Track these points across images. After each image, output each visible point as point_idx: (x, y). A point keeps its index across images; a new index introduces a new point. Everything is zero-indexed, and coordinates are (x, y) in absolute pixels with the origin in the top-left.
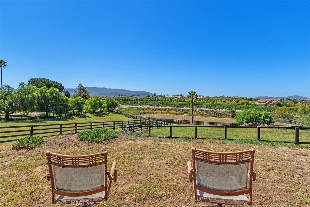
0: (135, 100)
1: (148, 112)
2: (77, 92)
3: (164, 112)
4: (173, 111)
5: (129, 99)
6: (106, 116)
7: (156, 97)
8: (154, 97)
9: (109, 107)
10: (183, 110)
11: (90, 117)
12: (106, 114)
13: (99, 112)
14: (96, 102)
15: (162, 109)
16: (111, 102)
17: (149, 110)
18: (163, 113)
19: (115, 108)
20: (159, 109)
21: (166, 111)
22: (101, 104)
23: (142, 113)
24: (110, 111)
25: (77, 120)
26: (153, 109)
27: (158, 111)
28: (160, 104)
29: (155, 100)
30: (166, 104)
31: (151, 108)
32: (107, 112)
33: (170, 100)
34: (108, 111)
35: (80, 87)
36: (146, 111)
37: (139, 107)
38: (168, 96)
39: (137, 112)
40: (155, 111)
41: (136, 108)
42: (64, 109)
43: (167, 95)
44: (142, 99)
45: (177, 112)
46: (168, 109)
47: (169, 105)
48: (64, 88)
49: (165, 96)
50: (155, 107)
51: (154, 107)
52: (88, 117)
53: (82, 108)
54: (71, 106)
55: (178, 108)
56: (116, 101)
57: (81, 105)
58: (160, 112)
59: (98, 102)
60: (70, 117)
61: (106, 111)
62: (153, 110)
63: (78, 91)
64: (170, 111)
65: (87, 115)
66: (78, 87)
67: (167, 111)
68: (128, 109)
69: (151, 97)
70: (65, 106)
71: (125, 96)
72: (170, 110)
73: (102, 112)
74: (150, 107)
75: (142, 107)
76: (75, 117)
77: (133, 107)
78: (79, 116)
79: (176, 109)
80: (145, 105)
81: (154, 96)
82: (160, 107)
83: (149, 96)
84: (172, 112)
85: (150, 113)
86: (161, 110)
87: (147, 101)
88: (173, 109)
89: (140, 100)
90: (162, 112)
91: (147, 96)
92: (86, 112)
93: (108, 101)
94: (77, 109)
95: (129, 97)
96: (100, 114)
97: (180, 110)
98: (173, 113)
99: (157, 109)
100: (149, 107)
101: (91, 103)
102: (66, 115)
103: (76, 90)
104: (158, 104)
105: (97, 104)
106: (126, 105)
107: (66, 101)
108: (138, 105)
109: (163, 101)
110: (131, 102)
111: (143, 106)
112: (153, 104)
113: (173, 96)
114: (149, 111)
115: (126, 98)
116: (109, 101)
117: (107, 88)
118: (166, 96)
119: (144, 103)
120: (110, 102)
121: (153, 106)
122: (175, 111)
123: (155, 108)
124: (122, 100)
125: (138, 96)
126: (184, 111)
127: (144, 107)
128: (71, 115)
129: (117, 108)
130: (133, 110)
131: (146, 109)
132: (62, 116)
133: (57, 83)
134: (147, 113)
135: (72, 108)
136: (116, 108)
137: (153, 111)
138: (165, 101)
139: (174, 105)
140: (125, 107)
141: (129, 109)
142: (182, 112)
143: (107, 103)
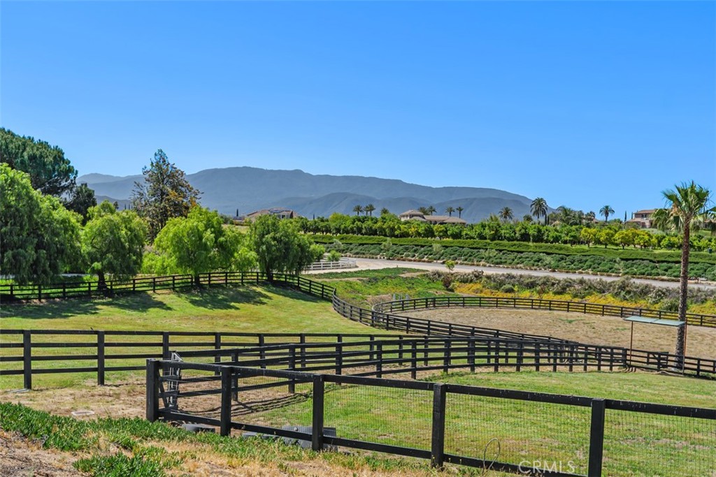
0: (419, 234)
1: (473, 295)
2: (147, 188)
3: (558, 297)
4: (609, 300)
5: (393, 229)
6: (246, 308)
7: (542, 220)
8: (535, 219)
9: (269, 262)
10: (662, 294)
11: (169, 309)
12: (249, 298)
13: (219, 286)
14: (201, 238)
15: (547, 283)
16: (279, 241)
17: (479, 286)
18: (550, 306)
19: (299, 270)
20: (531, 285)
21: (567, 297)
22: (226, 250)
23: (434, 300)
24: (271, 283)
25: (109, 316)
26: (501, 283)
27: (526, 294)
28: (548, 259)
29: (525, 237)
30: (577, 257)
31: (488, 277)
32: (259, 289)
33: (603, 236)
34: (263, 284)
35: (158, 166)
36: (464, 291)
37: (431, 268)
38: (611, 217)
39: (412, 292)
40: (511, 291)
41: (415, 275)
42: (54, 268)
43: (607, 211)
44: (456, 230)
45: (626, 304)
46: (582, 282)
47: (595, 266)
48: (70, 170)
49: (592, 214)
50: (514, 272)
51: (506, 272)
52: (161, 305)
53: (138, 264)
54: (89, 253)
55: (638, 282)
56: (304, 237)
57: (130, 250)
58: (536, 296)
59: (209, 235)
60: (83, 302)
61: (252, 284)
62: (498, 284)
63: (148, 185)
64: (590, 294)
65: (159, 298)
66: (149, 167)
67: (575, 296)
68: (373, 279)
69: (518, 216)
70: (61, 252)
71: (385, 211)
72: (590, 288)
73: (236, 285)
74: (488, 271)
75: (443, 269)
76: (103, 304)
77: (398, 269)
78: (122, 301)
79: (623, 287)
80: (469, 259)
81: (536, 213)
82: (541, 274)
83: (507, 213)
84: (603, 302)
85: (480, 302)
86: (538, 288)
87: (482, 237)
88: (610, 285)
89: (445, 234)
90: (545, 297)
91: (497, 213)
92: (154, 285)
93: (262, 236)
94: (110, 268)
95: (404, 216)
96: (221, 297)
97: (644, 292)
98: (604, 310)
99: (521, 284)
100: (479, 269)
101: (178, 242)
102: (64, 292)
103: (142, 182)
104: (536, 256)
105: (205, 247)
106: (373, 256)
107: (66, 230)
108: (433, 257)
109: (565, 242)
110: (396, 240)
111: (451, 266)
112: (512, 256)
113: (637, 215)
114: (476, 291)
115: (379, 224)
116: (268, 237)
117: (314, 174)
118: (600, 218)
119: (466, 250)
120: (274, 239)
121: (512, 264)
122: (617, 295)
123: (510, 277)
124: (359, 230)
125: (450, 211)
126: (666, 301)
127: (457, 269)
128: (88, 295)
129: (308, 269)
130: (395, 281)
131: (465, 280)
132: (47, 297)
133: (44, 145)
134: (463, 302)
135: (92, 263)
136: (303, 273)
137: (500, 294)
138: (575, 241)
139: (620, 266)
140: (364, 265)
141: (376, 279)
142: (657, 306)
143: (258, 244)
